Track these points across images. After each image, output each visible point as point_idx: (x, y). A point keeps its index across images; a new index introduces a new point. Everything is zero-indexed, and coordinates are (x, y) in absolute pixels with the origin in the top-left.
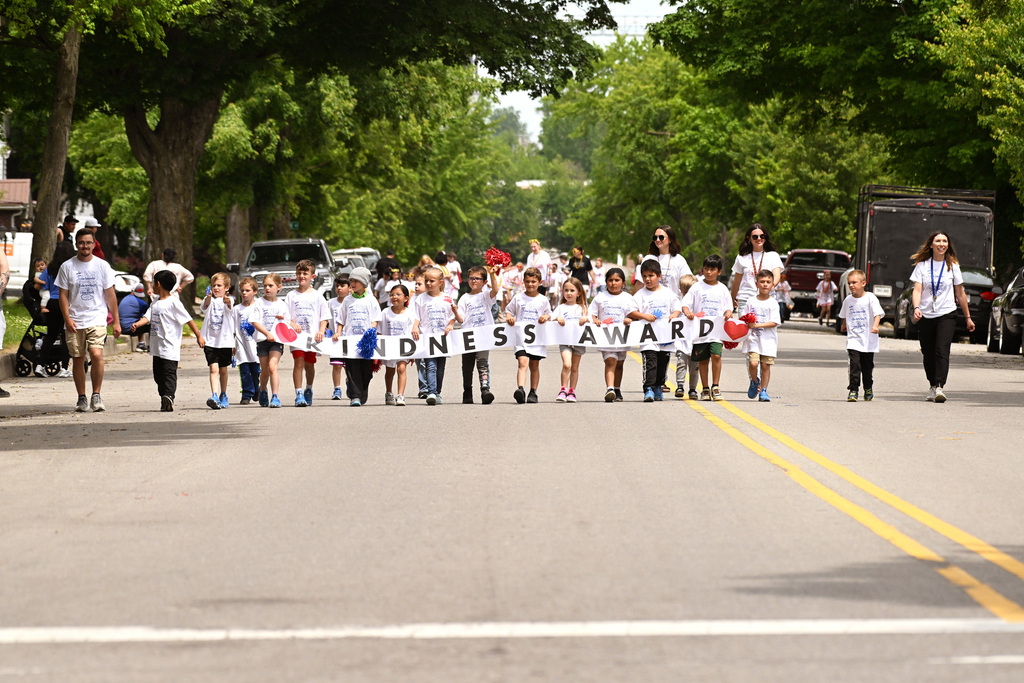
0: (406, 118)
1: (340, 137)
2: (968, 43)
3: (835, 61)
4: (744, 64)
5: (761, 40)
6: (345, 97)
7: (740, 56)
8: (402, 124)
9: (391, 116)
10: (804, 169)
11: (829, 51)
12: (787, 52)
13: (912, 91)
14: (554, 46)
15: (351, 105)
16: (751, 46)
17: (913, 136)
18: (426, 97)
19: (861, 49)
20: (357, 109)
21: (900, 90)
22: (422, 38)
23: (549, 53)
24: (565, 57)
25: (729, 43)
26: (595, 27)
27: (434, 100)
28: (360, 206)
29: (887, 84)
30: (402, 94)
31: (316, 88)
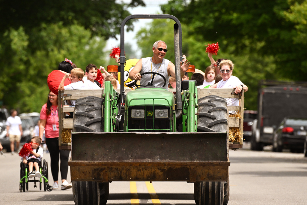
0: (52, 50)
1: (21, 60)
2: (303, 12)
3: (248, 21)
4: (205, 23)
5: (213, 12)
6: (23, 40)
7: (203, 19)
8: (51, 53)
9: (45, 49)
10: (249, 72)
11: (245, 17)
12: (225, 17)
13: (284, 35)
14: (115, 15)
15: (26, 44)
16: (208, 14)
17: (285, 57)
18: (62, 40)
19: (260, 15)
20: (29, 46)
21: (279, 35)
22: (52, 13)
23: (114, 19)
24: (120, 21)
25: (197, 13)
26: (135, 6)
27: (66, 41)
28: (41, 93)
29: (273, 32)
30: (50, 39)
31: (8, 36)
